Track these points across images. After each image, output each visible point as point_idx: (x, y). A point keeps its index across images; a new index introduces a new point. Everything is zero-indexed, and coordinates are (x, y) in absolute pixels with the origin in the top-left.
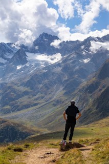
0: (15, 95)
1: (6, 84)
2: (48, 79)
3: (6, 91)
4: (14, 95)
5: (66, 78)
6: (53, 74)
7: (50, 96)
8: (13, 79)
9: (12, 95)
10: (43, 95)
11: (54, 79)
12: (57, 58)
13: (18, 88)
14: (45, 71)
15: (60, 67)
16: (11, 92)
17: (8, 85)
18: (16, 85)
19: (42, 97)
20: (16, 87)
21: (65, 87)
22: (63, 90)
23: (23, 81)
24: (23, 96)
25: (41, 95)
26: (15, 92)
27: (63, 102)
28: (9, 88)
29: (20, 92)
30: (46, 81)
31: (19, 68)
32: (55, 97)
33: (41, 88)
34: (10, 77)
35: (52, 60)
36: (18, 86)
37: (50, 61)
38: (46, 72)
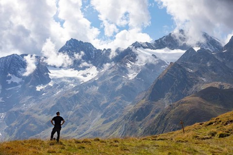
0: (36, 127)
1: (23, 112)
2: (80, 104)
3: (22, 122)
4: (33, 127)
5: (106, 102)
6: (87, 96)
7: (84, 126)
8: (32, 105)
9: (31, 127)
10: (74, 125)
11: (89, 102)
12: (91, 73)
13: (40, 117)
14: (75, 92)
15: (96, 86)
16: (29, 123)
17: (26, 113)
18: (36, 113)
19: (74, 129)
20: (36, 116)
21: (105, 114)
22: (102, 117)
23: (46, 107)
24: (47, 128)
25: (71, 126)
26: (35, 123)
27: (103, 134)
28: (28, 117)
29: (43, 122)
30: (78, 106)
31: (38, 89)
32: (91, 128)
33: (72, 116)
34: (28, 103)
35: (85, 76)
36: (39, 115)
37: (82, 77)
38: (77, 94)
